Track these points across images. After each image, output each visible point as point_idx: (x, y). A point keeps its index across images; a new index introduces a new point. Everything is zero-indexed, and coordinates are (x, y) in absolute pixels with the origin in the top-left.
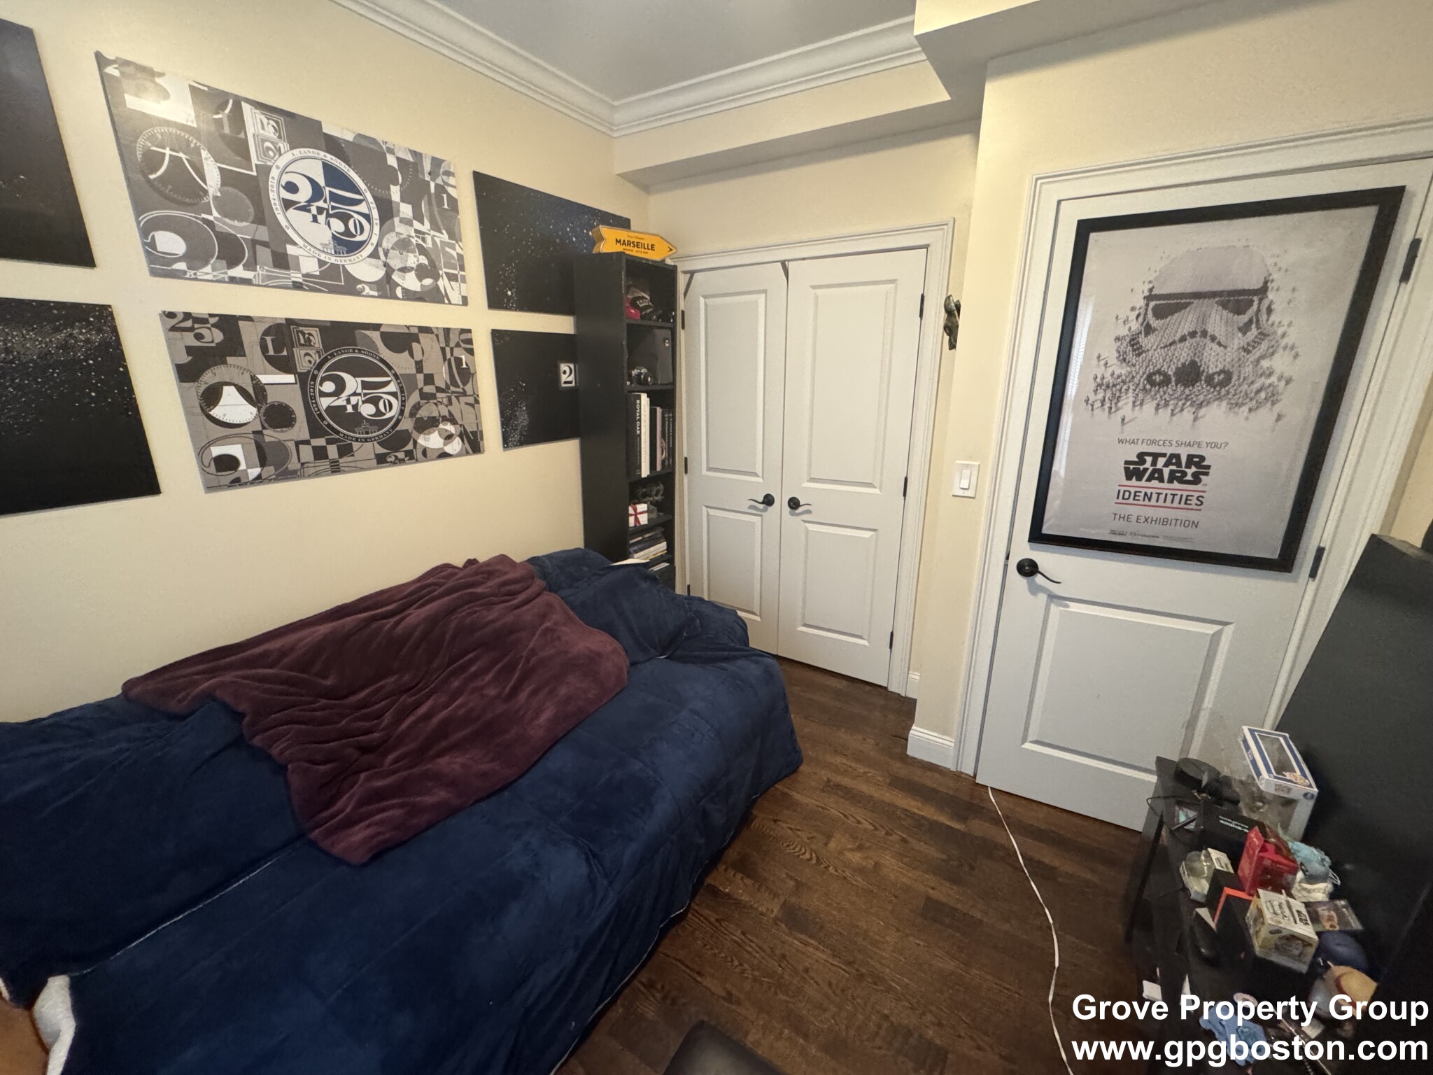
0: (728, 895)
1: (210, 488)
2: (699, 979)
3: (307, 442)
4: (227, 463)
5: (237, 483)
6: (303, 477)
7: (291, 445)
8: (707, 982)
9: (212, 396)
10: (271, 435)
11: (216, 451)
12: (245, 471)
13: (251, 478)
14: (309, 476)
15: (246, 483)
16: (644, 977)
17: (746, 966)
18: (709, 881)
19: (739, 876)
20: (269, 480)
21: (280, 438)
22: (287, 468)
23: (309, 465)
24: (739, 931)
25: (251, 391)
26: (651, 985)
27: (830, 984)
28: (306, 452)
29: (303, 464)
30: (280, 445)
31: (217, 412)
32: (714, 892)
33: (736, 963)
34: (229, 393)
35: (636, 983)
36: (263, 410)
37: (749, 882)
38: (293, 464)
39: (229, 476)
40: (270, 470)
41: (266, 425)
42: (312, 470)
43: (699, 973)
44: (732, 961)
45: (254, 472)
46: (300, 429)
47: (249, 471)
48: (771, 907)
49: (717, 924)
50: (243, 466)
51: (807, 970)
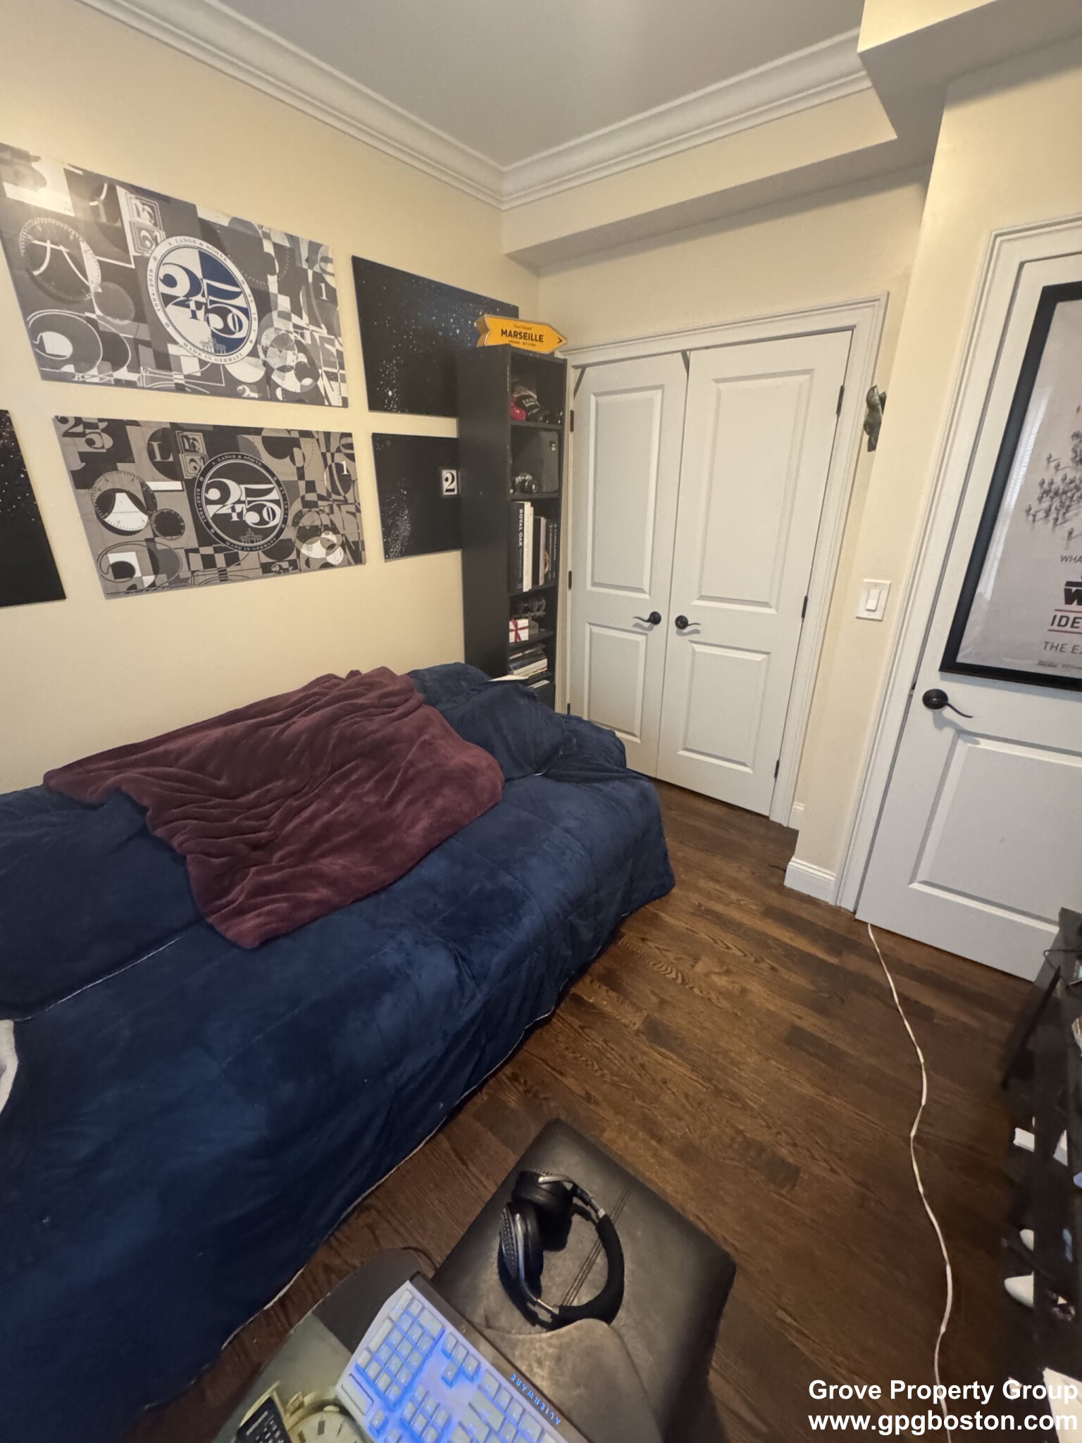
0: (593, 1006)
1: (111, 594)
2: (559, 1077)
3: (196, 551)
4: (123, 570)
5: (133, 589)
6: (193, 585)
7: (181, 554)
8: (569, 1082)
9: (105, 504)
10: (163, 543)
11: (114, 558)
12: (140, 578)
13: (146, 585)
14: (200, 585)
15: (141, 591)
16: (508, 1070)
17: (605, 1071)
18: (573, 990)
19: (605, 988)
20: (164, 588)
21: (172, 547)
22: (178, 576)
23: (200, 573)
24: (602, 1039)
25: (141, 497)
26: (514, 1078)
27: (687, 1096)
28: (196, 561)
29: (193, 572)
30: (170, 553)
31: (111, 519)
32: (578, 1001)
33: (596, 1067)
34: (122, 501)
35: (500, 1074)
36: (153, 518)
37: (613, 994)
38: (184, 573)
39: (125, 583)
40: (163, 578)
41: (157, 533)
42: (202, 579)
43: (561, 1073)
44: (593, 1065)
45: (149, 580)
46: (189, 538)
47: (144, 578)
48: (634, 1020)
49: (580, 1031)
50: (138, 574)
51: (665, 1082)
